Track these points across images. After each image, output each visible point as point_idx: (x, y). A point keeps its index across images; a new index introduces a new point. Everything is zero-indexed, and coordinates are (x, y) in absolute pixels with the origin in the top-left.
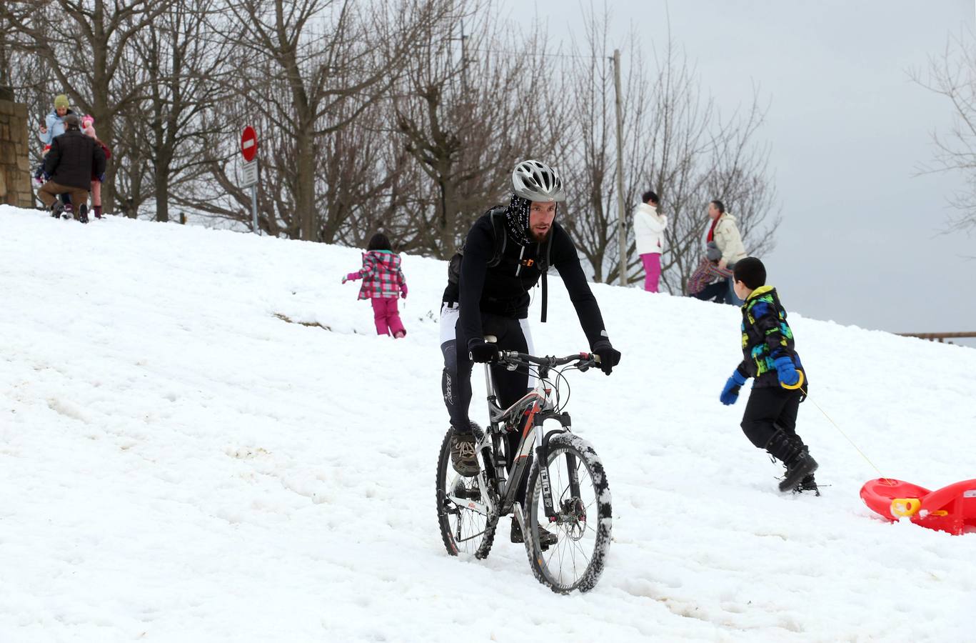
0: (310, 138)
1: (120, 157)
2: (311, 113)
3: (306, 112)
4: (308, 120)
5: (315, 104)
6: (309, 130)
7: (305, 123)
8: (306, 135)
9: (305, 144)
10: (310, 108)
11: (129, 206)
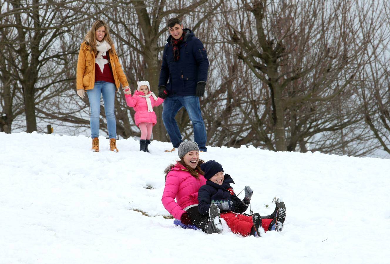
0: (155, 53)
2: (154, 31)
4: (151, 38)
5: (157, 23)
6: (153, 46)
7: (149, 40)
8: (151, 50)
9: (151, 59)
10: (153, 27)
11: (4, 122)
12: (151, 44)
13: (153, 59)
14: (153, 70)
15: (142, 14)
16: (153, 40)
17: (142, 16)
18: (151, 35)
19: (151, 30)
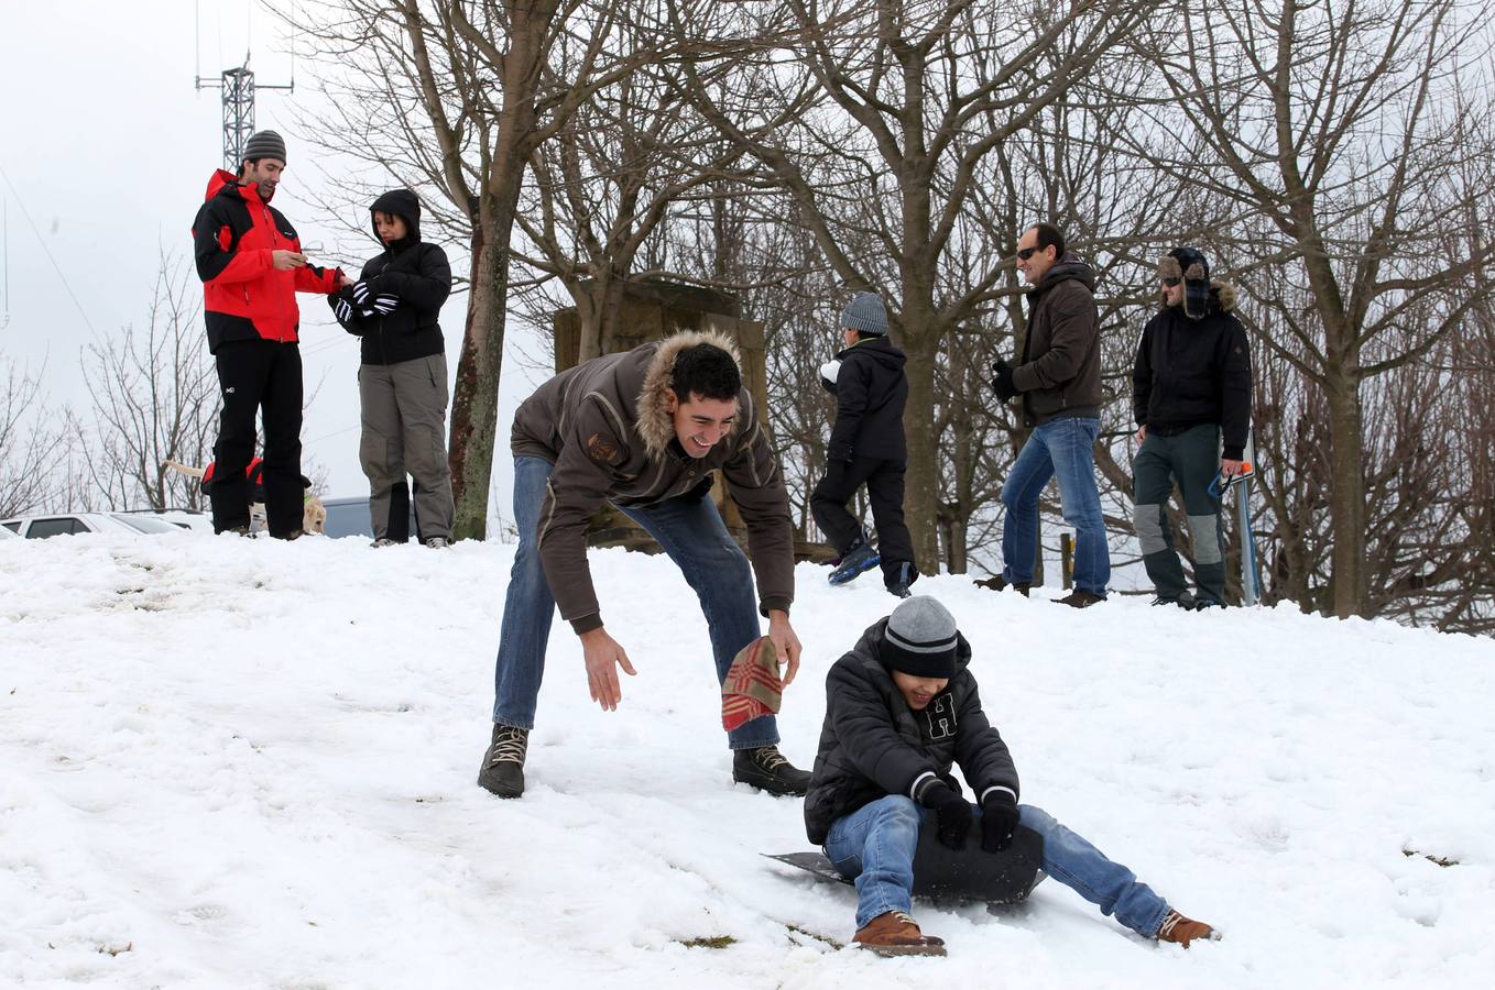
0: (1351, 381)
1: (942, 428)
2: (1351, 328)
3: (1342, 328)
4: (1345, 344)
5: (1360, 308)
6: (1348, 365)
7: (1339, 349)
8: (1343, 375)
9: (1341, 394)
10: (1350, 320)
11: (953, 516)
12: (1343, 360)
13: (1346, 396)
14: (1344, 422)
15: (1324, 287)
16: (1348, 350)
17: (1325, 290)
18: (1344, 339)
19: (1345, 326)
